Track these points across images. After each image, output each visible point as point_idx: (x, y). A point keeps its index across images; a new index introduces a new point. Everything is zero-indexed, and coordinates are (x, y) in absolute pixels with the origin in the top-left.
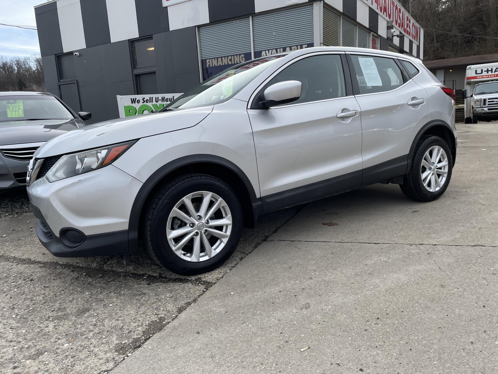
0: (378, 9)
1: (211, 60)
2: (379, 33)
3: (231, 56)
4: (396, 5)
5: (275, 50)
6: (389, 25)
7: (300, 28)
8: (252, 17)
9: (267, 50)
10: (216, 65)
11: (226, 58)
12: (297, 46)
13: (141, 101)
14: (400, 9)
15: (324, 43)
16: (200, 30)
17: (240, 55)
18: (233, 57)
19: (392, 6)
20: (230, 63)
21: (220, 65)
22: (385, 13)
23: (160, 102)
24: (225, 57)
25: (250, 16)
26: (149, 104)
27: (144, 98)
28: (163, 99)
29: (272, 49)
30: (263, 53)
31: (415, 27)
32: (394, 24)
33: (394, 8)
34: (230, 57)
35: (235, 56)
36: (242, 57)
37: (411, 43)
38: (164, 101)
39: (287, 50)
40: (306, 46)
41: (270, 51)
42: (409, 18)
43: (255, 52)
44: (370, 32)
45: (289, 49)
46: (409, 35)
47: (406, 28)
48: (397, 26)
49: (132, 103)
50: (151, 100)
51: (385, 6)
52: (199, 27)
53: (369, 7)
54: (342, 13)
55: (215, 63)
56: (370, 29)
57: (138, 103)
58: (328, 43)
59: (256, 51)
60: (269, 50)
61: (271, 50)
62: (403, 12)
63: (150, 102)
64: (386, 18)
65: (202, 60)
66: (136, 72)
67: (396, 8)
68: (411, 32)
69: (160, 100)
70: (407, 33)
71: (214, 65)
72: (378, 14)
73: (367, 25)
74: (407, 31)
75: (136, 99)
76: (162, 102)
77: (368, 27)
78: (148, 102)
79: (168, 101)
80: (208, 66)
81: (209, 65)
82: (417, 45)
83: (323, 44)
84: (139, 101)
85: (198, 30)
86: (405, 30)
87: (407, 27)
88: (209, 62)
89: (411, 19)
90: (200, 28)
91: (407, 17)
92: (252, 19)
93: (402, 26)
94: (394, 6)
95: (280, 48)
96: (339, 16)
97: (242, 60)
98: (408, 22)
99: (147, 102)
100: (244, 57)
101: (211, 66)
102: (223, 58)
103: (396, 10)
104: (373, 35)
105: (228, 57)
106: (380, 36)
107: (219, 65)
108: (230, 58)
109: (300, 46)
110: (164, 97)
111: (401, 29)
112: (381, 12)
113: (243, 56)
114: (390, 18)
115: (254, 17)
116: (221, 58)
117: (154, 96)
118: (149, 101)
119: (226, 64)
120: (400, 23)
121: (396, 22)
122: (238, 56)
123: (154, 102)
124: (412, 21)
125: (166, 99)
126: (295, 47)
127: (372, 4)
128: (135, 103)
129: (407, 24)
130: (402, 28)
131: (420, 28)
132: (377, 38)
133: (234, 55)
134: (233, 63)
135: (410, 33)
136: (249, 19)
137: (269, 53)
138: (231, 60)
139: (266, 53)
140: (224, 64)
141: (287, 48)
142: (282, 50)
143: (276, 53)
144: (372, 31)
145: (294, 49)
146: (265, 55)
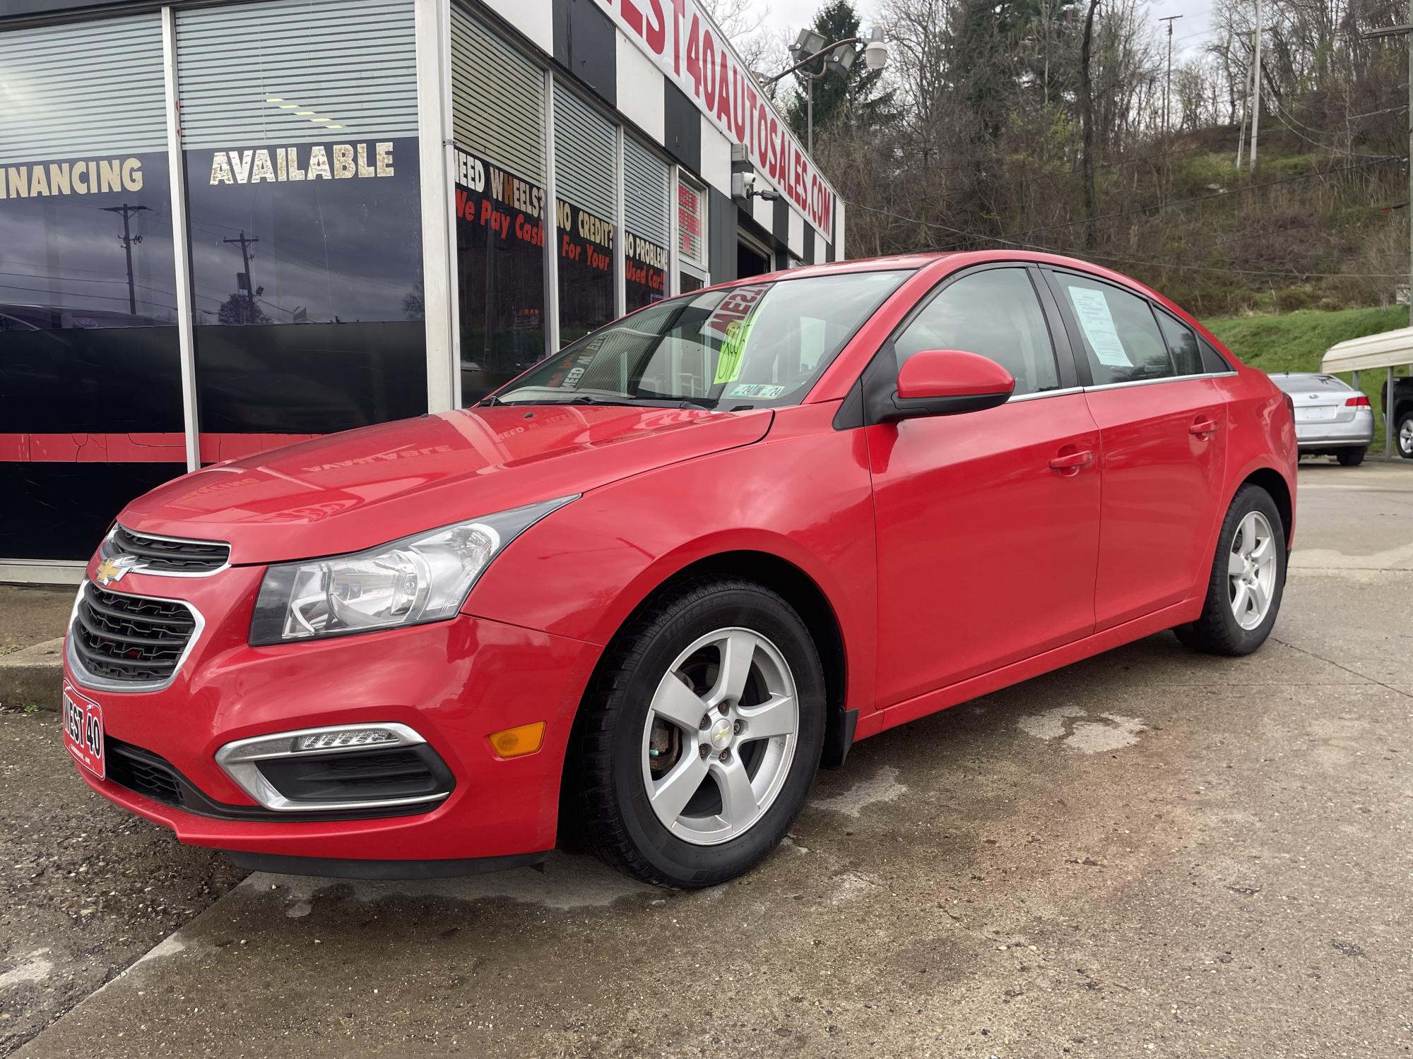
0: (697, 93)
1: (3, 171)
2: (703, 175)
3: (87, 160)
4: (762, 105)
5: (266, 151)
6: (738, 158)
7: (364, 74)
8: (174, 11)
9: (233, 149)
10: (24, 194)
11: (66, 166)
12: (354, 144)
14: (773, 121)
15: (459, 145)
17: (123, 159)
18: (93, 165)
19: (748, 104)
20: (81, 189)
21: (40, 193)
22: (724, 117)
24: (59, 163)
25: (165, 5)
29: (255, 149)
30: (220, 159)
31: (820, 190)
32: (755, 159)
33: (756, 113)
34: (84, 163)
35: (102, 163)
36: (132, 170)
37: (809, 233)
39: (313, 154)
40: (391, 149)
41: (245, 153)
42: (803, 159)
43: (184, 153)
44: (671, 162)
45: (324, 152)
46: (804, 209)
47: (793, 183)
48: (766, 171)
51: (724, 95)
53: (666, 77)
54: (552, 59)
55: (18, 183)
56: (667, 148)
58: (488, 152)
59: (187, 147)
60: (241, 151)
61: (250, 152)
62: (783, 134)
64: (726, 132)
67: (763, 115)
68: (809, 201)
70: (797, 201)
71: (13, 195)
72: (700, 112)
73: (659, 136)
74: (797, 194)
77: (662, 142)
82: (827, 243)
83: (456, 147)
86: (790, 190)
87: (797, 181)
89: (807, 162)
91: (796, 152)
92: (174, 19)
93: (782, 175)
94: (753, 106)
95: (286, 146)
96: (544, 70)
97: (133, 181)
98: (800, 170)
100: (138, 170)
101: (3, 195)
102: (54, 168)
103: (763, 122)
104: (682, 176)
105: (72, 163)
106: (709, 185)
107: (34, 194)
108: (80, 167)
109: (365, 145)
111: (779, 183)
112: (711, 108)
113: (136, 163)
114: (741, 138)
115: (181, 14)
116: (46, 165)
119: (66, 191)
120: (773, 162)
121: (763, 157)
122: (116, 163)
124: (812, 169)
126: (348, 147)
127: (677, 70)
129: (797, 175)
130: (782, 181)
131: (835, 197)
132: (700, 190)
133: (97, 160)
134: (94, 190)
135: (805, 202)
136: (161, 19)
137: (241, 163)
138: (84, 178)
139: (230, 163)
140: (55, 192)
141: (314, 148)
142: (293, 152)
143: (269, 163)
144: (678, 160)
145: (344, 155)
146: (225, 167)
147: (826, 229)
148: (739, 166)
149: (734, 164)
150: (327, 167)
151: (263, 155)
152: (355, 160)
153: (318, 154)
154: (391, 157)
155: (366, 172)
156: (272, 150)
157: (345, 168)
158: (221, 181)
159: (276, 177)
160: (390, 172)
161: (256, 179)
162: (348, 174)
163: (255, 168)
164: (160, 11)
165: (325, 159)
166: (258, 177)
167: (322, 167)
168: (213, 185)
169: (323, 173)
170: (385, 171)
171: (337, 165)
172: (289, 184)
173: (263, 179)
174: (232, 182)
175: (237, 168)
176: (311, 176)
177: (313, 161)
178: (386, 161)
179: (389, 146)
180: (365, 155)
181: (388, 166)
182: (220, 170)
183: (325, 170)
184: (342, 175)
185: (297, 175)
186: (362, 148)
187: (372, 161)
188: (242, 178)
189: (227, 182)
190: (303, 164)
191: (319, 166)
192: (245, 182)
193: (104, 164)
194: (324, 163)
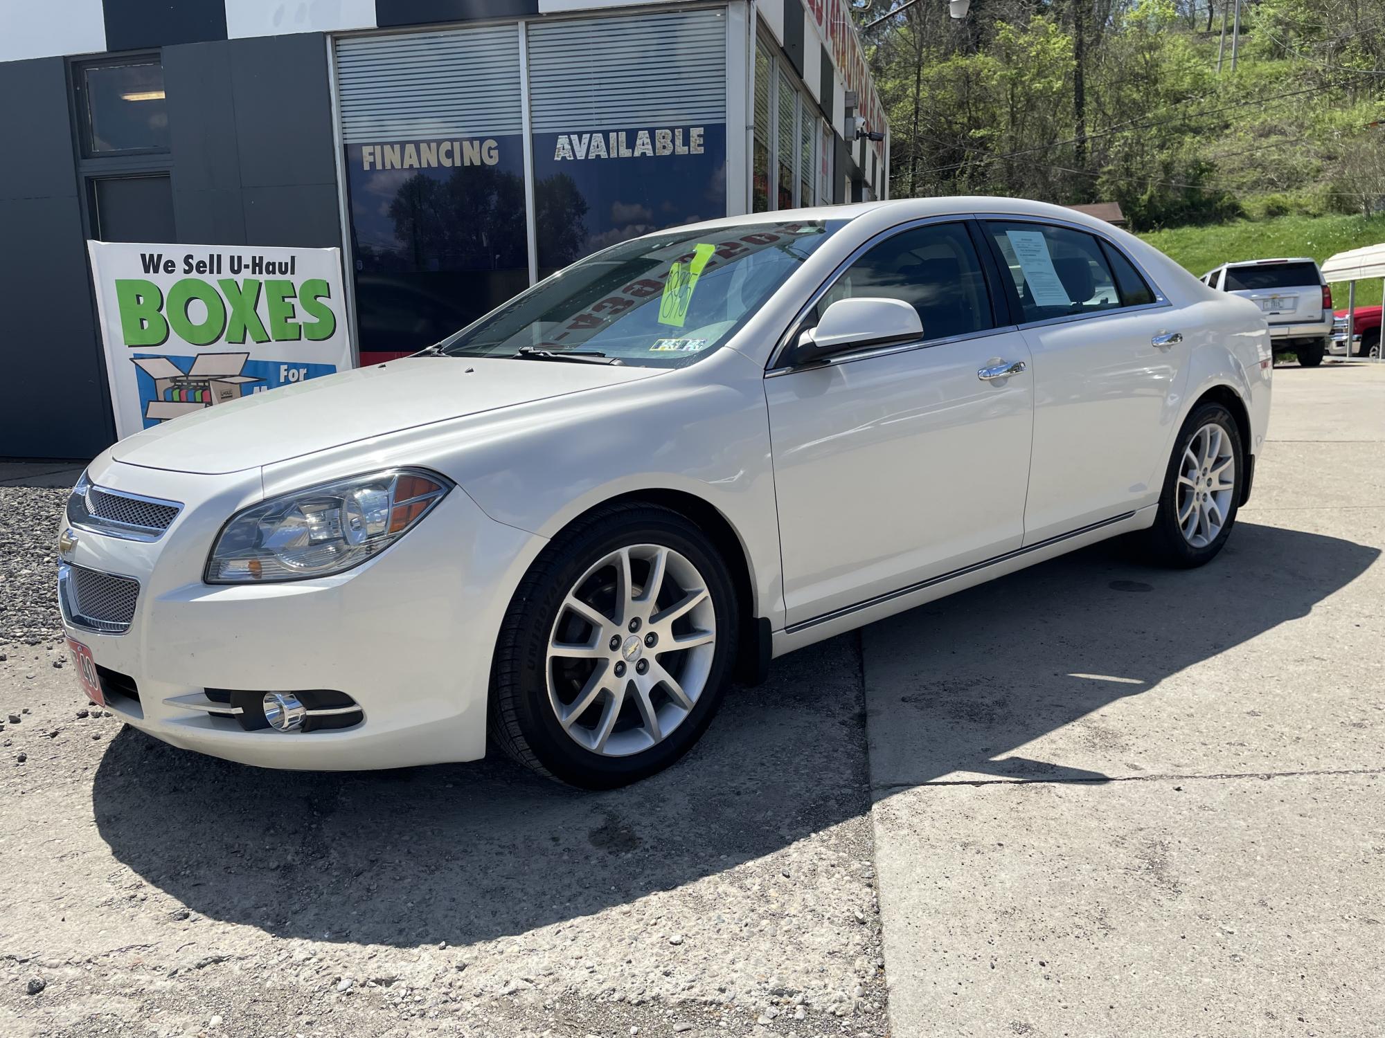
0: (833, 52)
1: (378, 148)
2: (834, 124)
3: (452, 141)
4: (858, 54)
5: (600, 135)
6: (851, 104)
8: (527, 24)
9: (574, 133)
10: (398, 166)
11: (434, 145)
12: (672, 129)
13: (180, 266)
14: (862, 64)
16: (338, 48)
17: (482, 140)
18: (456, 145)
19: (852, 53)
20: (447, 163)
21: (411, 165)
22: (843, 69)
23: (246, 274)
24: (428, 142)
25: (522, 20)
26: (210, 279)
27: (191, 257)
28: (257, 265)
29: (591, 133)
30: (562, 141)
31: (880, 121)
33: (856, 61)
35: (464, 143)
36: (490, 149)
37: (874, 163)
38: (261, 272)
39: (639, 137)
40: (702, 133)
41: (584, 136)
42: (874, 94)
43: (534, 135)
44: (821, 116)
45: (648, 135)
47: (869, 119)
48: (859, 112)
49: (147, 270)
50: (214, 264)
51: (844, 50)
52: (337, 36)
53: (822, 46)
54: (782, 48)
55: (393, 157)
56: (822, 106)
57: (166, 271)
59: (535, 131)
60: (580, 135)
61: (588, 136)
62: (866, 75)
63: (211, 272)
64: (843, 82)
65: (346, 146)
66: (91, 167)
67: (858, 64)
69: (247, 266)
71: (388, 166)
72: (834, 69)
73: (818, 97)
74: (871, 128)
75: (160, 256)
76: (254, 272)
77: (819, 100)
78: (204, 271)
79: (274, 272)
80: (367, 167)
81: (373, 164)
82: (882, 169)
84: (173, 265)
85: (335, 46)
86: (867, 126)
87: (871, 116)
88: (370, 154)
89: (875, 97)
90: (341, 42)
91: (871, 89)
92: (527, 30)
93: (865, 114)
94: (855, 55)
95: (617, 131)
96: (773, 56)
97: (491, 157)
98: (872, 105)
99: (199, 272)
100: (494, 149)
101: (379, 167)
102: (423, 146)
103: (858, 67)
104: (825, 126)
105: (439, 142)
106: (835, 131)
107: (406, 166)
108: (446, 146)
109: (681, 130)
110: (261, 258)
111: (864, 120)
112: (838, 64)
113: (493, 144)
114: (849, 85)
115: (531, 27)
116: (417, 144)
117: (227, 251)
118: (208, 269)
119: (434, 164)
120: (861, 103)
121: (858, 99)
122: (476, 143)
123: (226, 273)
124: (878, 104)
125: (269, 264)
126: (667, 131)
127: (826, 37)
128: (156, 271)
129: (871, 111)
131: (886, 125)
132: (831, 136)
133: (461, 140)
134: (458, 163)
136: (517, 30)
137: (580, 143)
138: (450, 154)
139: (571, 143)
140: (424, 165)
141: (640, 132)
142: (623, 135)
143: (603, 143)
144: (824, 113)
145: (664, 137)
146: (568, 147)
147: (882, 157)
148: (848, 112)
149: (846, 108)
150: (650, 147)
151: (598, 138)
152: (673, 141)
153: (643, 136)
154: (702, 139)
155: (681, 150)
156: (606, 135)
157: (664, 147)
158: (564, 158)
159: (609, 154)
160: (701, 150)
161: (592, 156)
162: (667, 152)
163: (592, 147)
164: (517, 24)
165: (649, 140)
166: (594, 154)
167: (646, 146)
168: (557, 161)
169: (647, 152)
170: (696, 149)
171: (658, 145)
172: (620, 160)
173: (598, 156)
174: (572, 158)
175: (576, 148)
176: (637, 154)
177: (639, 142)
178: (698, 142)
179: (701, 131)
180: (681, 137)
181: (699, 145)
182: (563, 148)
183: (648, 149)
184: (660, 152)
185: (625, 153)
186: (678, 132)
187: (686, 142)
188: (581, 155)
189: (568, 158)
190: (631, 144)
191: (643, 146)
192: (583, 158)
193: (466, 144)
194: (647, 143)
